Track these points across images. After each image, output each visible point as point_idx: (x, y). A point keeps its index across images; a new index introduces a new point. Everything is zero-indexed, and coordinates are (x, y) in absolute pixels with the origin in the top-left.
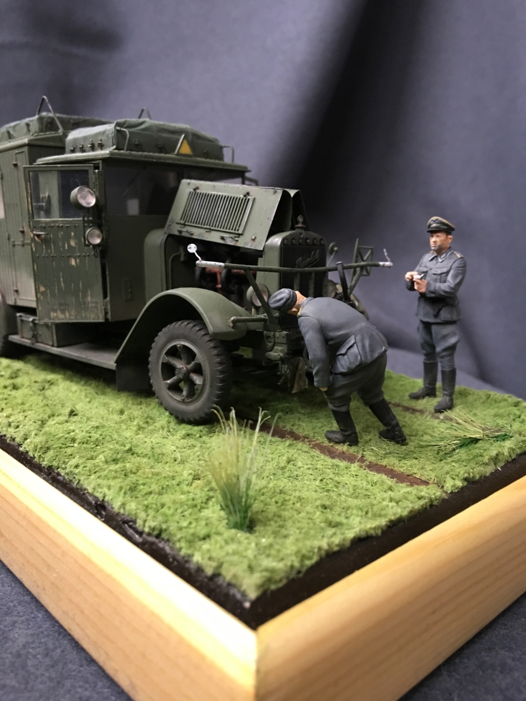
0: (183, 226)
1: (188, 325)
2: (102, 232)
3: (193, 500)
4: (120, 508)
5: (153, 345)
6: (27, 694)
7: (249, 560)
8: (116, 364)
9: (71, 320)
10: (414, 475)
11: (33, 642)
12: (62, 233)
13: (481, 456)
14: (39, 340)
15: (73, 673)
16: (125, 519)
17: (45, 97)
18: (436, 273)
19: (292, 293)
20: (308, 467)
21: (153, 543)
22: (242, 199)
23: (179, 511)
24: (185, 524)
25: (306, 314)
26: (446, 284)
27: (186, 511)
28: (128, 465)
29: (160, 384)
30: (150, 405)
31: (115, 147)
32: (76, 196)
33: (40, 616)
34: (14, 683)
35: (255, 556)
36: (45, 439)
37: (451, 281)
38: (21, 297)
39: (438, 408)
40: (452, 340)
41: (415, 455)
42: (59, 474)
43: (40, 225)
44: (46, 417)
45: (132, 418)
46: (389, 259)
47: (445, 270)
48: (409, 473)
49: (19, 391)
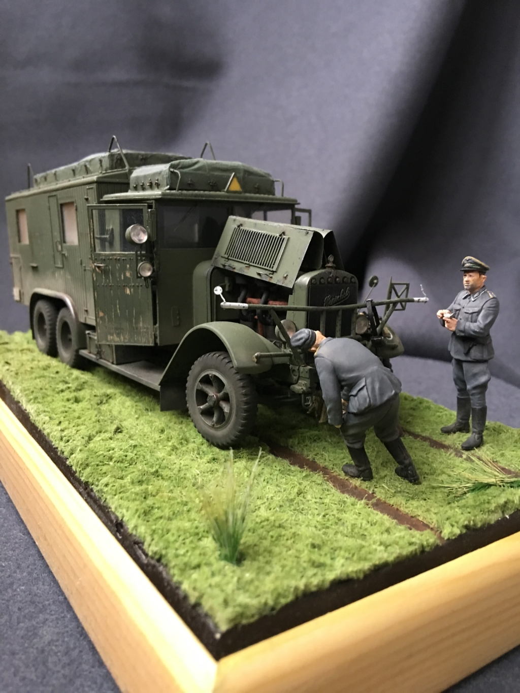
0: (227, 260)
1: (219, 357)
2: (153, 265)
3: (197, 528)
4: (133, 530)
5: (190, 372)
6: (41, 688)
7: (227, 595)
8: (160, 386)
9: (124, 343)
10: (418, 518)
11: (57, 640)
12: (119, 265)
13: (488, 503)
14: (103, 356)
15: (85, 673)
16: (136, 540)
17: (114, 137)
18: (467, 312)
19: (311, 334)
20: (316, 500)
21: (154, 566)
22: (279, 238)
23: (181, 538)
24: (181, 552)
25: (322, 355)
26: (475, 324)
27: (187, 538)
28: (150, 487)
29: (195, 408)
30: (189, 425)
31: (168, 187)
32: (130, 234)
33: (69, 616)
34: (33, 677)
35: (233, 591)
36: (86, 456)
37: (481, 321)
38: (90, 317)
39: (465, 446)
40: (483, 379)
41: (424, 496)
42: (92, 490)
43: (101, 258)
44: (94, 433)
45: (170, 437)
46: (425, 294)
47: (476, 309)
48: (413, 515)
49: (80, 403)
